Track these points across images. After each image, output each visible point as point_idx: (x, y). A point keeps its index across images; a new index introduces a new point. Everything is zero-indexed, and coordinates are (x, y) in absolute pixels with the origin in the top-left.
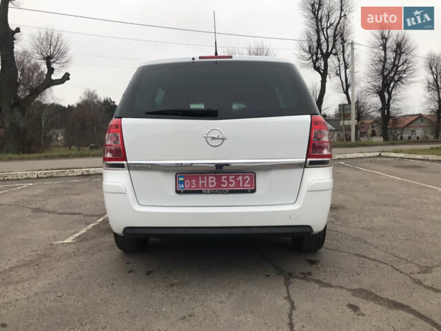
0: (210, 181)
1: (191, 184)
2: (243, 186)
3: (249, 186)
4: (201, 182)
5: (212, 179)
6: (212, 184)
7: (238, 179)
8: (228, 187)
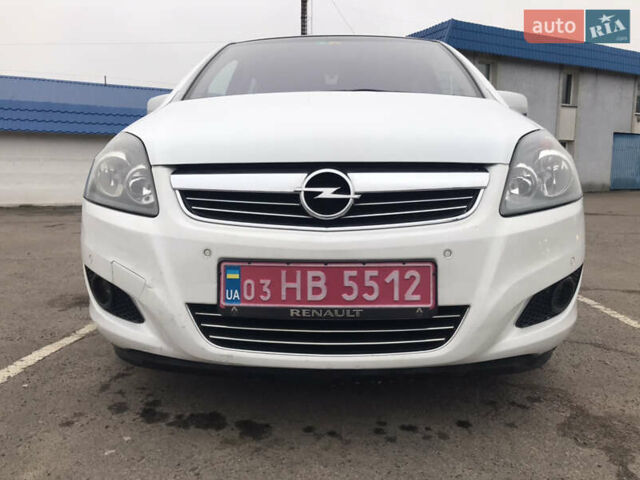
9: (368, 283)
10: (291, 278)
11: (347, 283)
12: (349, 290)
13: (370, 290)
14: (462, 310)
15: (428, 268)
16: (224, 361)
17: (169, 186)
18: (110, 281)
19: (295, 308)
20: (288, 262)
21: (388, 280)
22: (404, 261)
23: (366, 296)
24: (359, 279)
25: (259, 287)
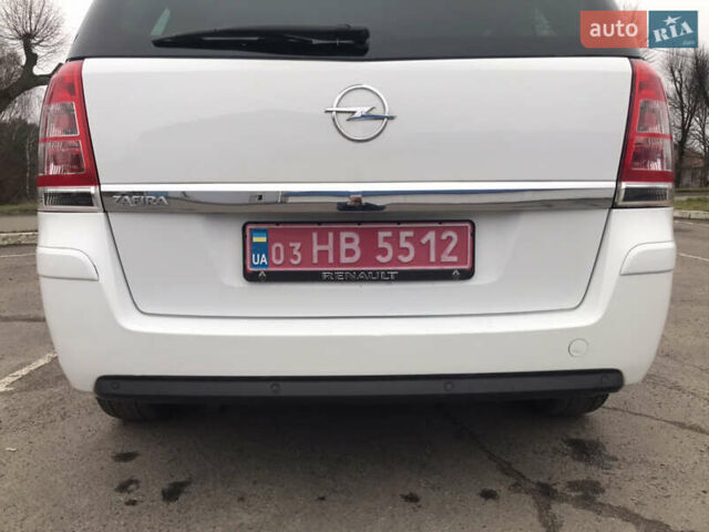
0: (344, 246)
1: (289, 253)
2: (438, 261)
3: (455, 259)
4: (316, 248)
5: (349, 240)
6: (350, 253)
7: (424, 241)
8: (395, 261)
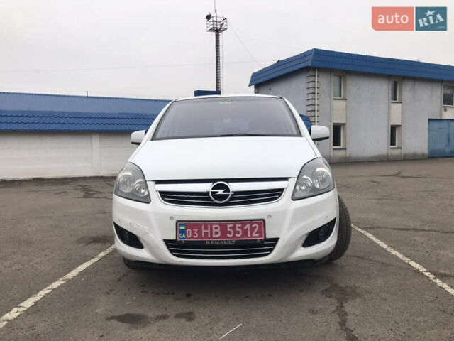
9: (237, 229)
10: (206, 228)
11: (229, 230)
12: (230, 233)
13: (238, 233)
14: (276, 240)
15: (261, 223)
16: (180, 263)
17: (154, 190)
18: (129, 230)
19: (208, 241)
20: (205, 221)
21: (245, 228)
22: (251, 220)
23: (237, 235)
24: (234, 228)
25: (193, 233)
